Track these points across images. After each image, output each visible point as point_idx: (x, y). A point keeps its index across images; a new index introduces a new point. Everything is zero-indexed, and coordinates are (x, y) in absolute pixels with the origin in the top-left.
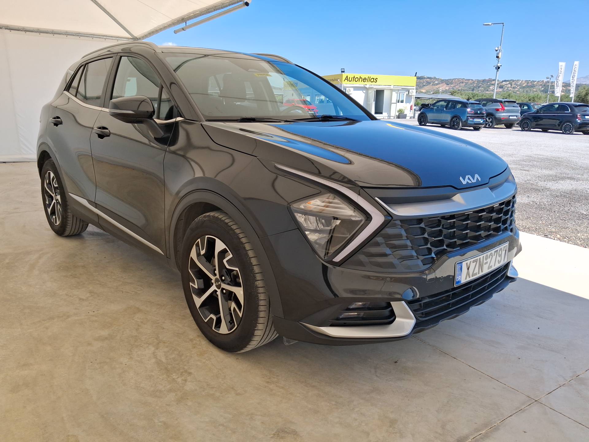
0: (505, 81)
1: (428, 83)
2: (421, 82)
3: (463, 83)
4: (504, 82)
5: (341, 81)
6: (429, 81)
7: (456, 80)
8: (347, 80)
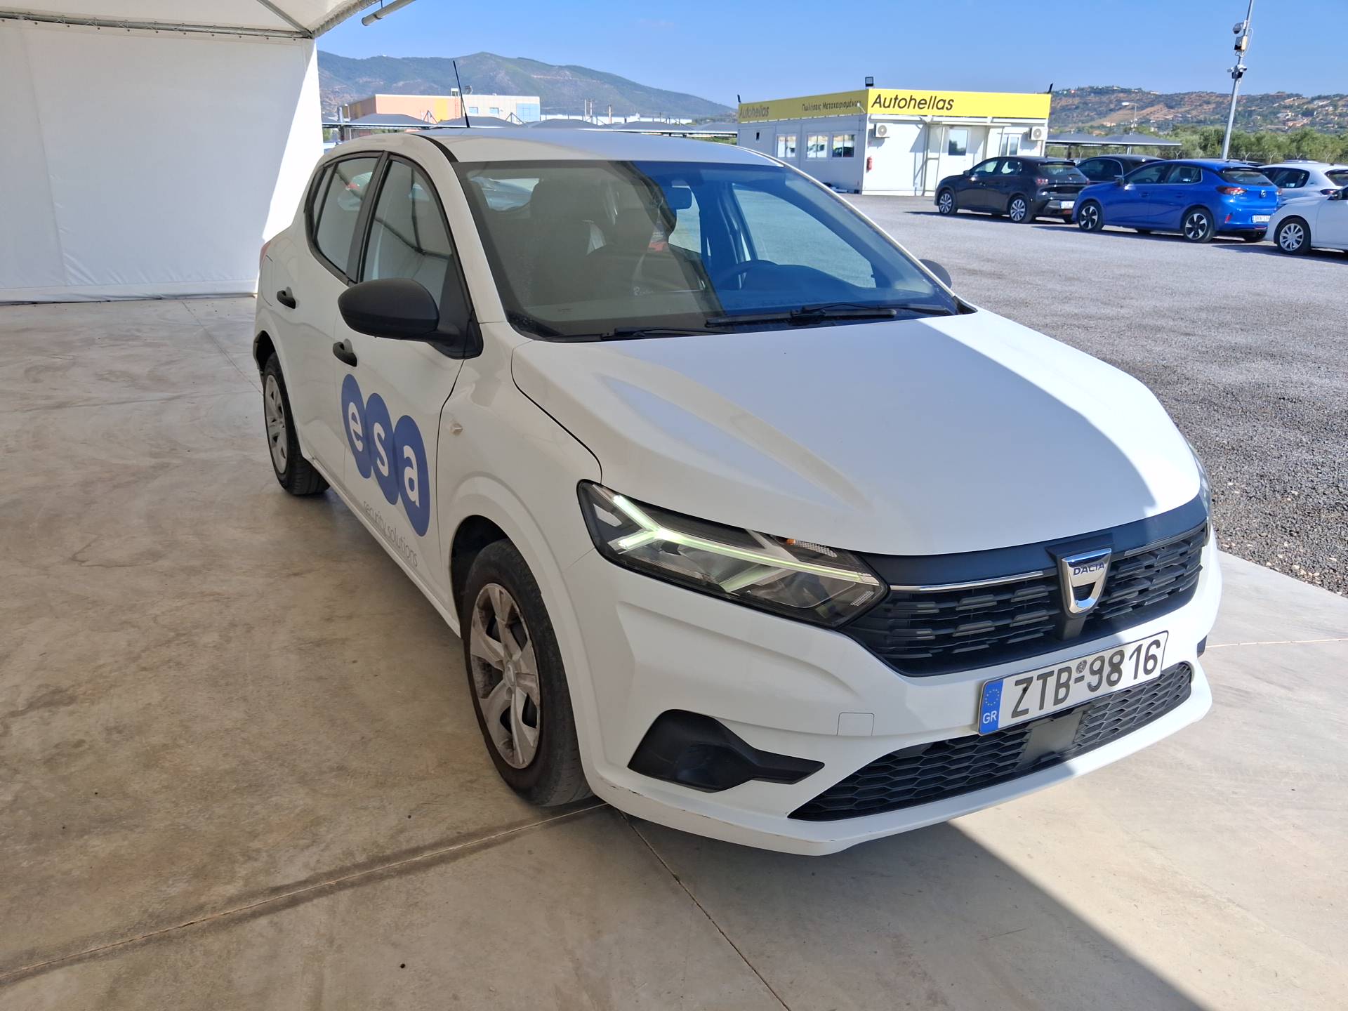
2: (1104, 103)
3: (1208, 103)
4: (1316, 102)
5: (865, 105)
7: (1194, 95)
8: (878, 105)
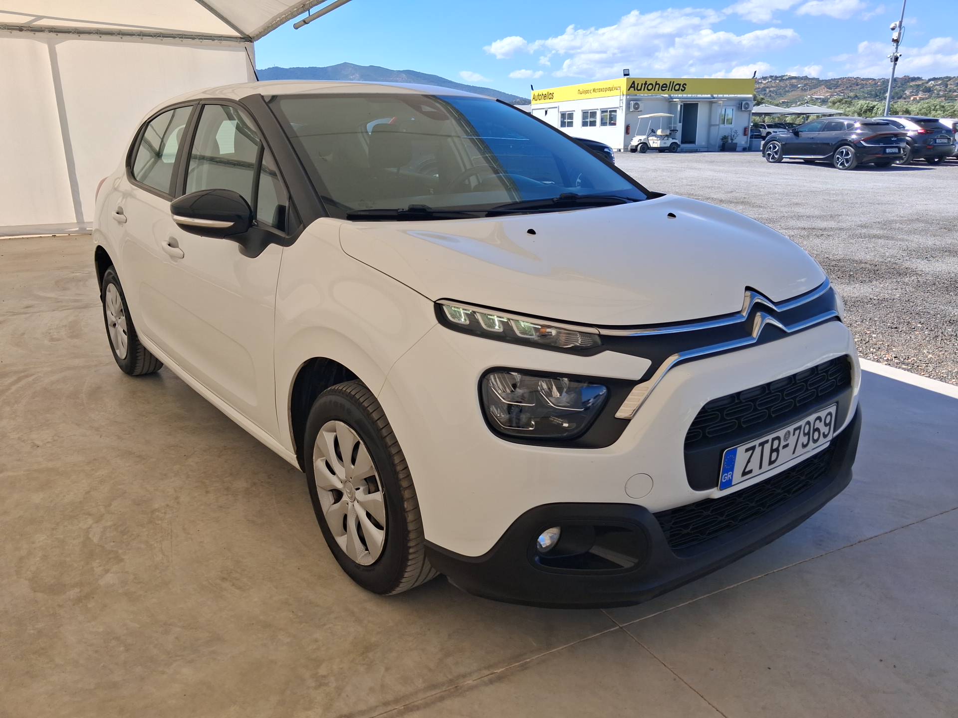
0: (934, 79)
1: (794, 87)
2: (781, 86)
3: (857, 85)
4: (933, 82)
6: (796, 84)
7: (845, 80)
